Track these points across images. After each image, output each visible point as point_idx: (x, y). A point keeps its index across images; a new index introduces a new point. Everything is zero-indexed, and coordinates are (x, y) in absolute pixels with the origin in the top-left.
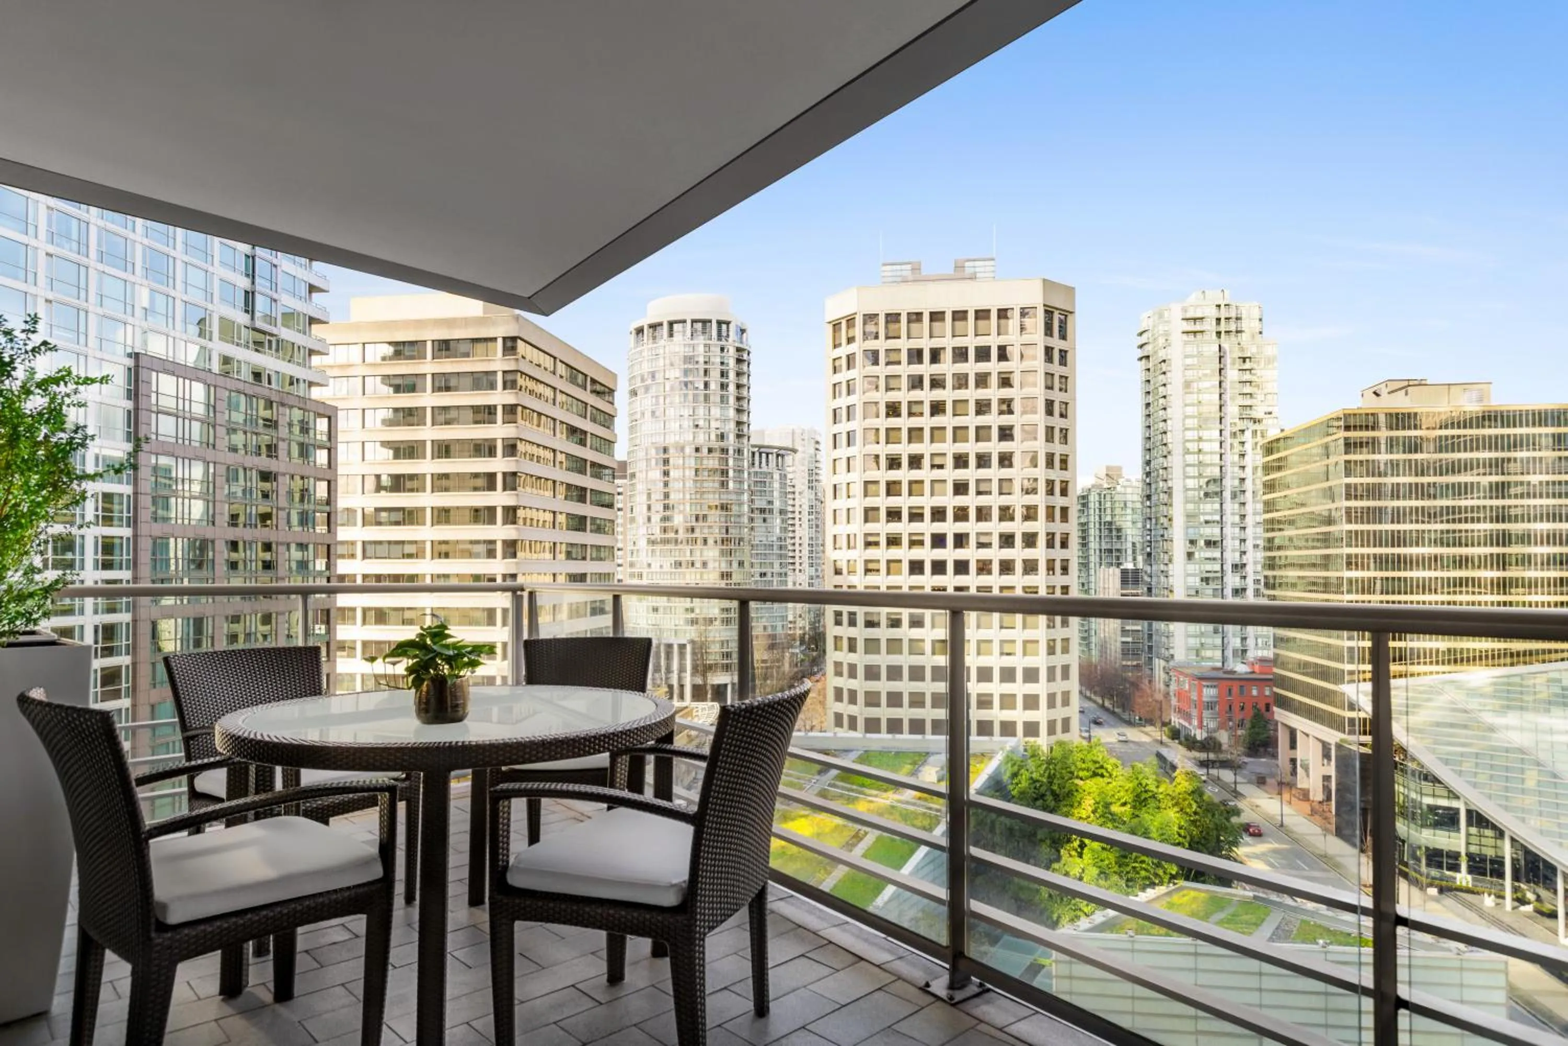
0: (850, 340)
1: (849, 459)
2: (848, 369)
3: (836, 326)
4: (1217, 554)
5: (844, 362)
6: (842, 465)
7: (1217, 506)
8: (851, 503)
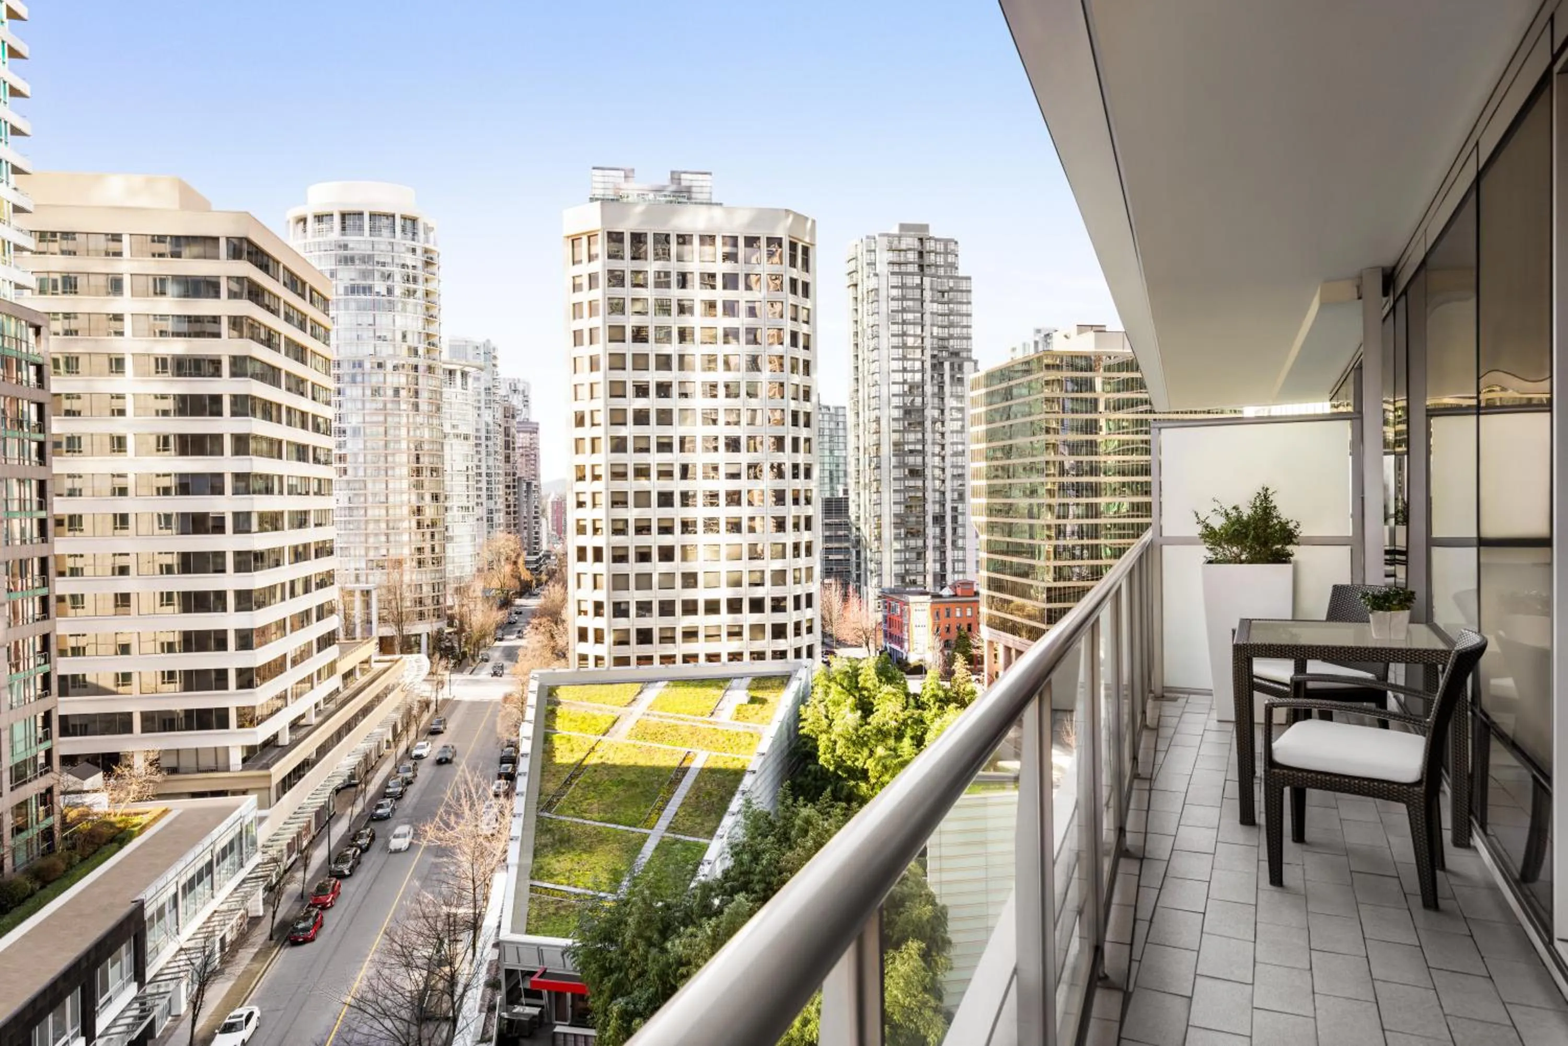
0: (591, 258)
1: (592, 385)
2: (590, 288)
3: (574, 240)
4: (919, 483)
5: (585, 281)
6: (584, 392)
7: (920, 436)
8: (598, 432)
